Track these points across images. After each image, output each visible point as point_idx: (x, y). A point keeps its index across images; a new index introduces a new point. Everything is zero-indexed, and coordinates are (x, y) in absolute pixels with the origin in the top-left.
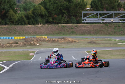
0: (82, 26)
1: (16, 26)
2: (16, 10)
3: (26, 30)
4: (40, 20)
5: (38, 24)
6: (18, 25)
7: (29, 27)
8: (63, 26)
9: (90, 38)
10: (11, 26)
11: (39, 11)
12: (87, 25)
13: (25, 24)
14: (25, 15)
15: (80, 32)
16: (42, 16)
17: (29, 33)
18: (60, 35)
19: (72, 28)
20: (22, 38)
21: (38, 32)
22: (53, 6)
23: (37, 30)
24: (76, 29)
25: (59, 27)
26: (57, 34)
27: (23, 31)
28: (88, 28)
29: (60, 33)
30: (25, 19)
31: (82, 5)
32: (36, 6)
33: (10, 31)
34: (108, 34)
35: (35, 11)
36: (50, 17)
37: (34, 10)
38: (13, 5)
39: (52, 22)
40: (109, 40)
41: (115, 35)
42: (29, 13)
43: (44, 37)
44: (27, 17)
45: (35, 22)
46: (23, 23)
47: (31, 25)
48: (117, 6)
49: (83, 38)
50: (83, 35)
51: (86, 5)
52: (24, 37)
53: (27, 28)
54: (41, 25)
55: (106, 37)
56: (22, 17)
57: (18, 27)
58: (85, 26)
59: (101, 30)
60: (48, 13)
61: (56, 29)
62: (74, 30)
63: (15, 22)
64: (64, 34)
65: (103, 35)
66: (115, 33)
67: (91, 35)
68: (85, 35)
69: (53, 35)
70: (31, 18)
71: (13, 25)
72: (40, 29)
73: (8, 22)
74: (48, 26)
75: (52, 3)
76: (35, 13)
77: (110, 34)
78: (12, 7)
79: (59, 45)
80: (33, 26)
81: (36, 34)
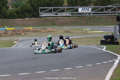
0: (61, 19)
1: (8, 20)
2: (8, 7)
3: (16, 23)
4: (27, 15)
5: (26, 18)
6: (10, 18)
7: (18, 21)
8: (46, 19)
9: (66, 28)
10: (4, 20)
11: (26, 8)
12: (64, 17)
13: (15, 18)
14: (15, 11)
15: (59, 23)
16: (28, 11)
17: (18, 25)
18: (43, 26)
19: (53, 21)
20: (12, 29)
21: (25, 24)
22: (37, 3)
23: (25, 23)
24: (56, 21)
25: (42, 20)
26: (41, 25)
27: (14, 23)
28: (65, 20)
29: (44, 24)
30: (15, 14)
31: (60, 2)
32: (23, 4)
33: (4, 24)
34: (81, 24)
35: (23, 8)
36: (35, 12)
37: (22, 6)
38: (5, 3)
39: (37, 16)
40: (82, 29)
41: (87, 25)
42: (19, 9)
43: (29, 28)
44: (17, 12)
45: (23, 16)
46: (14, 17)
47: (20, 18)
48: (88, 2)
49: (61, 28)
50: (61, 26)
51: (63, 2)
52: (14, 28)
53: (17, 21)
54: (28, 19)
55: (80, 27)
56: (13, 13)
57: (9, 20)
58: (63, 19)
59: (76, 22)
60: (33, 9)
61: (40, 21)
62: (54, 22)
63: (7, 16)
64: (46, 26)
65: (78, 25)
66: (87, 24)
67: (68, 25)
68: (63, 26)
69: (37, 26)
70: (20, 13)
71: (6, 19)
72: (27, 21)
73: (1, 17)
74: (34, 19)
75: (36, 1)
76: (23, 9)
77: (83, 25)
78: (5, 4)
79: (40, 34)
80: (22, 19)
81: (24, 25)
